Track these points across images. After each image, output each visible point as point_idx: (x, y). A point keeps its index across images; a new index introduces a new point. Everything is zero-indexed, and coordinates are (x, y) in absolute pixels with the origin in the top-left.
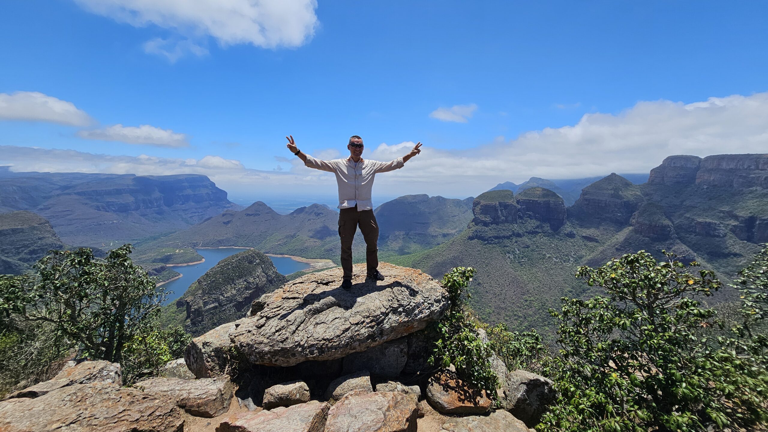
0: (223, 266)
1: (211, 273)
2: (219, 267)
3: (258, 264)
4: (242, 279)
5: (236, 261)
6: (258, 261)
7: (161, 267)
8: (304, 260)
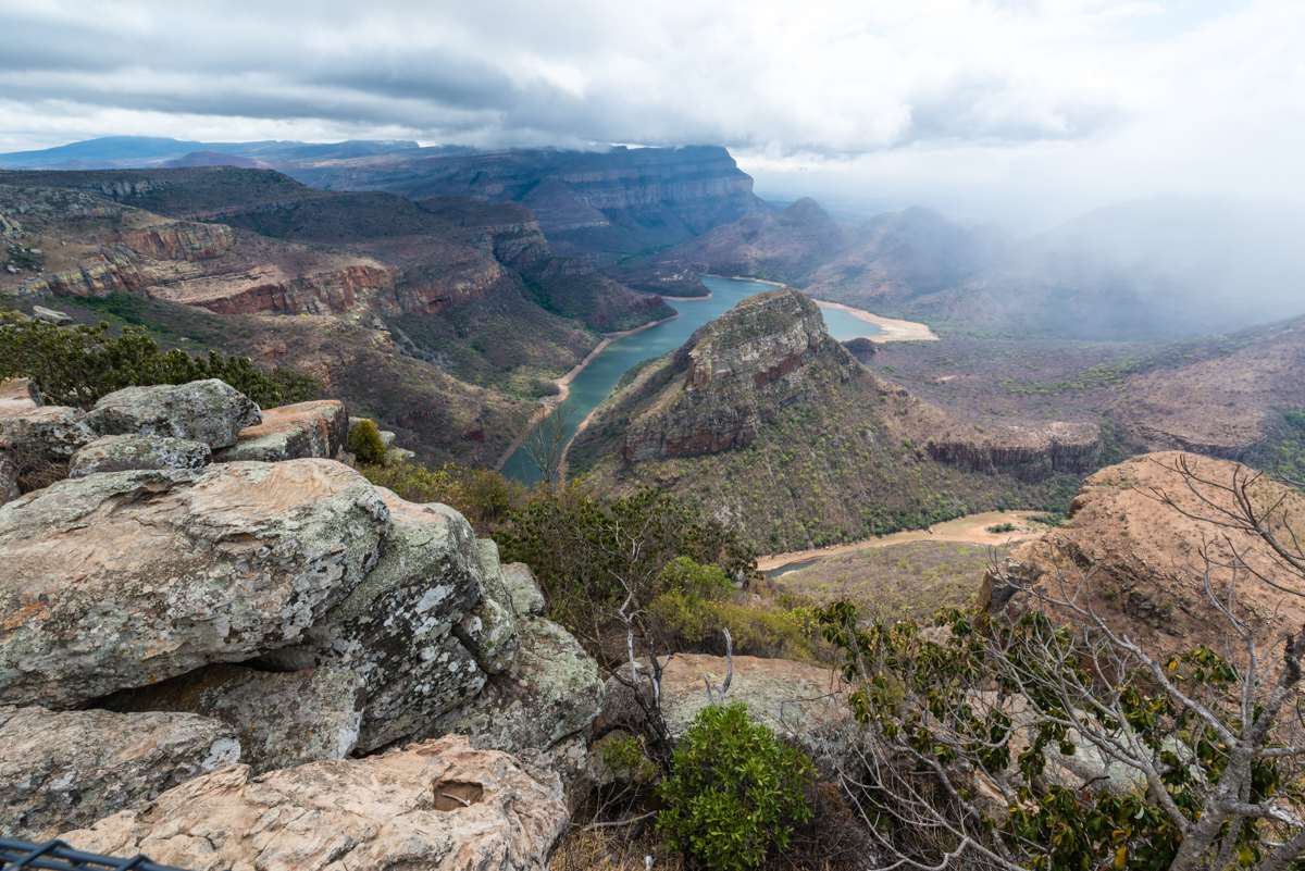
0: (745, 310)
1: (726, 319)
2: (738, 311)
3: (798, 315)
4: (770, 336)
5: (764, 305)
6: (799, 309)
7: (655, 299)
8: (873, 319)
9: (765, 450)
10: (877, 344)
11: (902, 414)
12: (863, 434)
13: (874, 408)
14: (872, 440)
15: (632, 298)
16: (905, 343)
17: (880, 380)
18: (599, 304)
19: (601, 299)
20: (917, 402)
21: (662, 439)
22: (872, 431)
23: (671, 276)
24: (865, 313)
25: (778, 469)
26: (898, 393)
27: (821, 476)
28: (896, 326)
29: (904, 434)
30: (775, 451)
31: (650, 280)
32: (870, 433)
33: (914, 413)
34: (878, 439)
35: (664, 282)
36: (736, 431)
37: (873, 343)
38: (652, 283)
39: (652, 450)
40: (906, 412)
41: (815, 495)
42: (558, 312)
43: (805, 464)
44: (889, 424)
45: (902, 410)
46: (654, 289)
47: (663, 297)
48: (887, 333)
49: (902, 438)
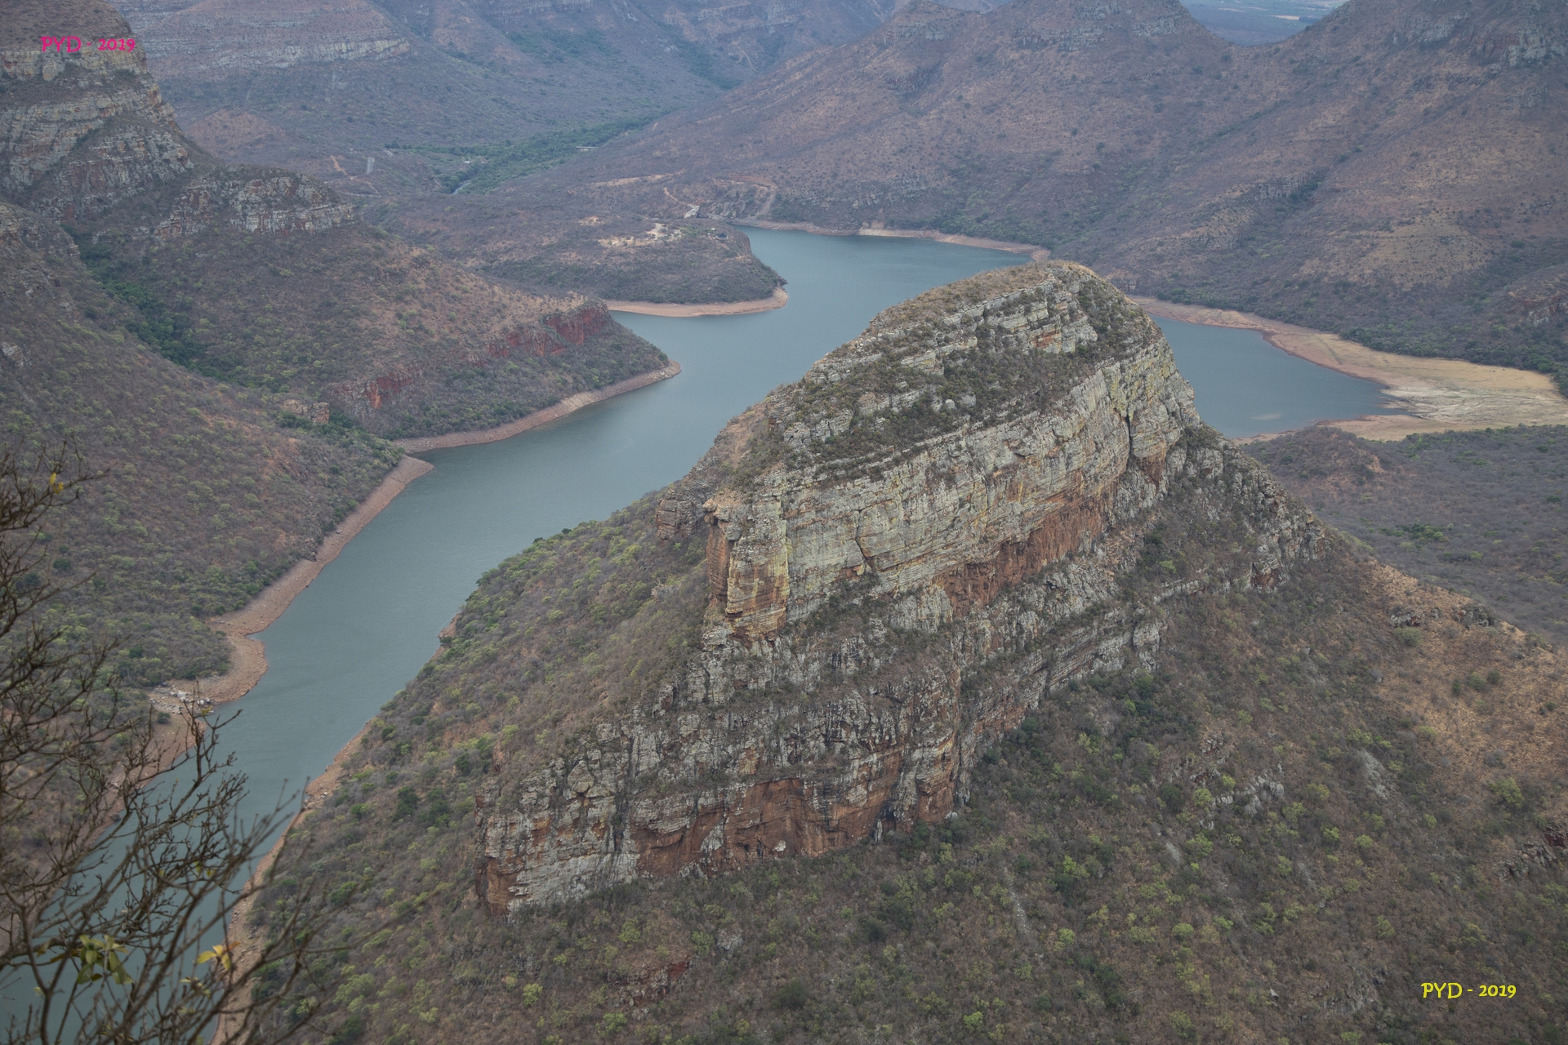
0: (897, 343)
1: (834, 377)
2: (875, 348)
3: (1086, 356)
4: (990, 431)
5: (966, 322)
6: (1088, 334)
7: (583, 313)
8: (1355, 357)
9: (999, 843)
10: (1375, 448)
11: (1479, 688)
12: (1349, 769)
13: (1377, 670)
14: (1380, 789)
15: (500, 311)
16: (1473, 437)
17: (1390, 572)
18: (376, 335)
19: (385, 318)
20: (1531, 644)
21: (617, 820)
22: (1377, 751)
23: (640, 230)
24: (1328, 339)
25: (1049, 909)
26: (1459, 617)
27: (1208, 929)
28: (1438, 381)
29: (1493, 762)
30: (1034, 846)
31: (563, 246)
32: (1371, 764)
33: (1522, 685)
34: (1404, 784)
35: (612, 253)
36: (885, 779)
37: (1361, 443)
38: (571, 257)
39: (583, 863)
40: (1494, 680)
41: (1191, 1001)
42: (221, 368)
43: (1147, 890)
44: (1436, 725)
45: (1480, 674)
46: (580, 278)
47: (613, 306)
48: (1407, 407)
49: (1488, 777)
